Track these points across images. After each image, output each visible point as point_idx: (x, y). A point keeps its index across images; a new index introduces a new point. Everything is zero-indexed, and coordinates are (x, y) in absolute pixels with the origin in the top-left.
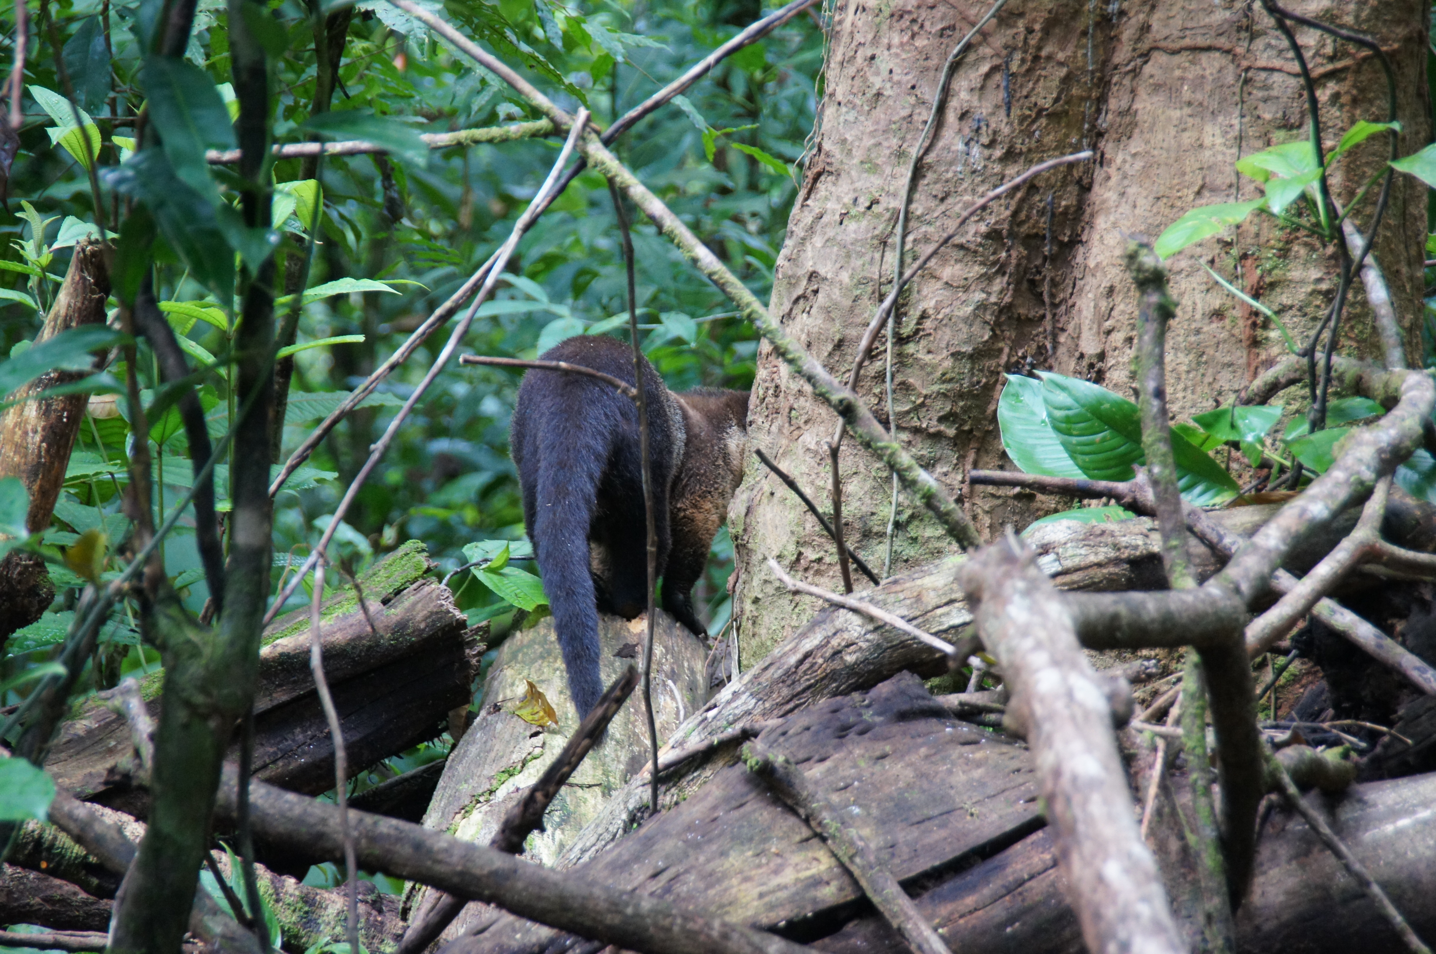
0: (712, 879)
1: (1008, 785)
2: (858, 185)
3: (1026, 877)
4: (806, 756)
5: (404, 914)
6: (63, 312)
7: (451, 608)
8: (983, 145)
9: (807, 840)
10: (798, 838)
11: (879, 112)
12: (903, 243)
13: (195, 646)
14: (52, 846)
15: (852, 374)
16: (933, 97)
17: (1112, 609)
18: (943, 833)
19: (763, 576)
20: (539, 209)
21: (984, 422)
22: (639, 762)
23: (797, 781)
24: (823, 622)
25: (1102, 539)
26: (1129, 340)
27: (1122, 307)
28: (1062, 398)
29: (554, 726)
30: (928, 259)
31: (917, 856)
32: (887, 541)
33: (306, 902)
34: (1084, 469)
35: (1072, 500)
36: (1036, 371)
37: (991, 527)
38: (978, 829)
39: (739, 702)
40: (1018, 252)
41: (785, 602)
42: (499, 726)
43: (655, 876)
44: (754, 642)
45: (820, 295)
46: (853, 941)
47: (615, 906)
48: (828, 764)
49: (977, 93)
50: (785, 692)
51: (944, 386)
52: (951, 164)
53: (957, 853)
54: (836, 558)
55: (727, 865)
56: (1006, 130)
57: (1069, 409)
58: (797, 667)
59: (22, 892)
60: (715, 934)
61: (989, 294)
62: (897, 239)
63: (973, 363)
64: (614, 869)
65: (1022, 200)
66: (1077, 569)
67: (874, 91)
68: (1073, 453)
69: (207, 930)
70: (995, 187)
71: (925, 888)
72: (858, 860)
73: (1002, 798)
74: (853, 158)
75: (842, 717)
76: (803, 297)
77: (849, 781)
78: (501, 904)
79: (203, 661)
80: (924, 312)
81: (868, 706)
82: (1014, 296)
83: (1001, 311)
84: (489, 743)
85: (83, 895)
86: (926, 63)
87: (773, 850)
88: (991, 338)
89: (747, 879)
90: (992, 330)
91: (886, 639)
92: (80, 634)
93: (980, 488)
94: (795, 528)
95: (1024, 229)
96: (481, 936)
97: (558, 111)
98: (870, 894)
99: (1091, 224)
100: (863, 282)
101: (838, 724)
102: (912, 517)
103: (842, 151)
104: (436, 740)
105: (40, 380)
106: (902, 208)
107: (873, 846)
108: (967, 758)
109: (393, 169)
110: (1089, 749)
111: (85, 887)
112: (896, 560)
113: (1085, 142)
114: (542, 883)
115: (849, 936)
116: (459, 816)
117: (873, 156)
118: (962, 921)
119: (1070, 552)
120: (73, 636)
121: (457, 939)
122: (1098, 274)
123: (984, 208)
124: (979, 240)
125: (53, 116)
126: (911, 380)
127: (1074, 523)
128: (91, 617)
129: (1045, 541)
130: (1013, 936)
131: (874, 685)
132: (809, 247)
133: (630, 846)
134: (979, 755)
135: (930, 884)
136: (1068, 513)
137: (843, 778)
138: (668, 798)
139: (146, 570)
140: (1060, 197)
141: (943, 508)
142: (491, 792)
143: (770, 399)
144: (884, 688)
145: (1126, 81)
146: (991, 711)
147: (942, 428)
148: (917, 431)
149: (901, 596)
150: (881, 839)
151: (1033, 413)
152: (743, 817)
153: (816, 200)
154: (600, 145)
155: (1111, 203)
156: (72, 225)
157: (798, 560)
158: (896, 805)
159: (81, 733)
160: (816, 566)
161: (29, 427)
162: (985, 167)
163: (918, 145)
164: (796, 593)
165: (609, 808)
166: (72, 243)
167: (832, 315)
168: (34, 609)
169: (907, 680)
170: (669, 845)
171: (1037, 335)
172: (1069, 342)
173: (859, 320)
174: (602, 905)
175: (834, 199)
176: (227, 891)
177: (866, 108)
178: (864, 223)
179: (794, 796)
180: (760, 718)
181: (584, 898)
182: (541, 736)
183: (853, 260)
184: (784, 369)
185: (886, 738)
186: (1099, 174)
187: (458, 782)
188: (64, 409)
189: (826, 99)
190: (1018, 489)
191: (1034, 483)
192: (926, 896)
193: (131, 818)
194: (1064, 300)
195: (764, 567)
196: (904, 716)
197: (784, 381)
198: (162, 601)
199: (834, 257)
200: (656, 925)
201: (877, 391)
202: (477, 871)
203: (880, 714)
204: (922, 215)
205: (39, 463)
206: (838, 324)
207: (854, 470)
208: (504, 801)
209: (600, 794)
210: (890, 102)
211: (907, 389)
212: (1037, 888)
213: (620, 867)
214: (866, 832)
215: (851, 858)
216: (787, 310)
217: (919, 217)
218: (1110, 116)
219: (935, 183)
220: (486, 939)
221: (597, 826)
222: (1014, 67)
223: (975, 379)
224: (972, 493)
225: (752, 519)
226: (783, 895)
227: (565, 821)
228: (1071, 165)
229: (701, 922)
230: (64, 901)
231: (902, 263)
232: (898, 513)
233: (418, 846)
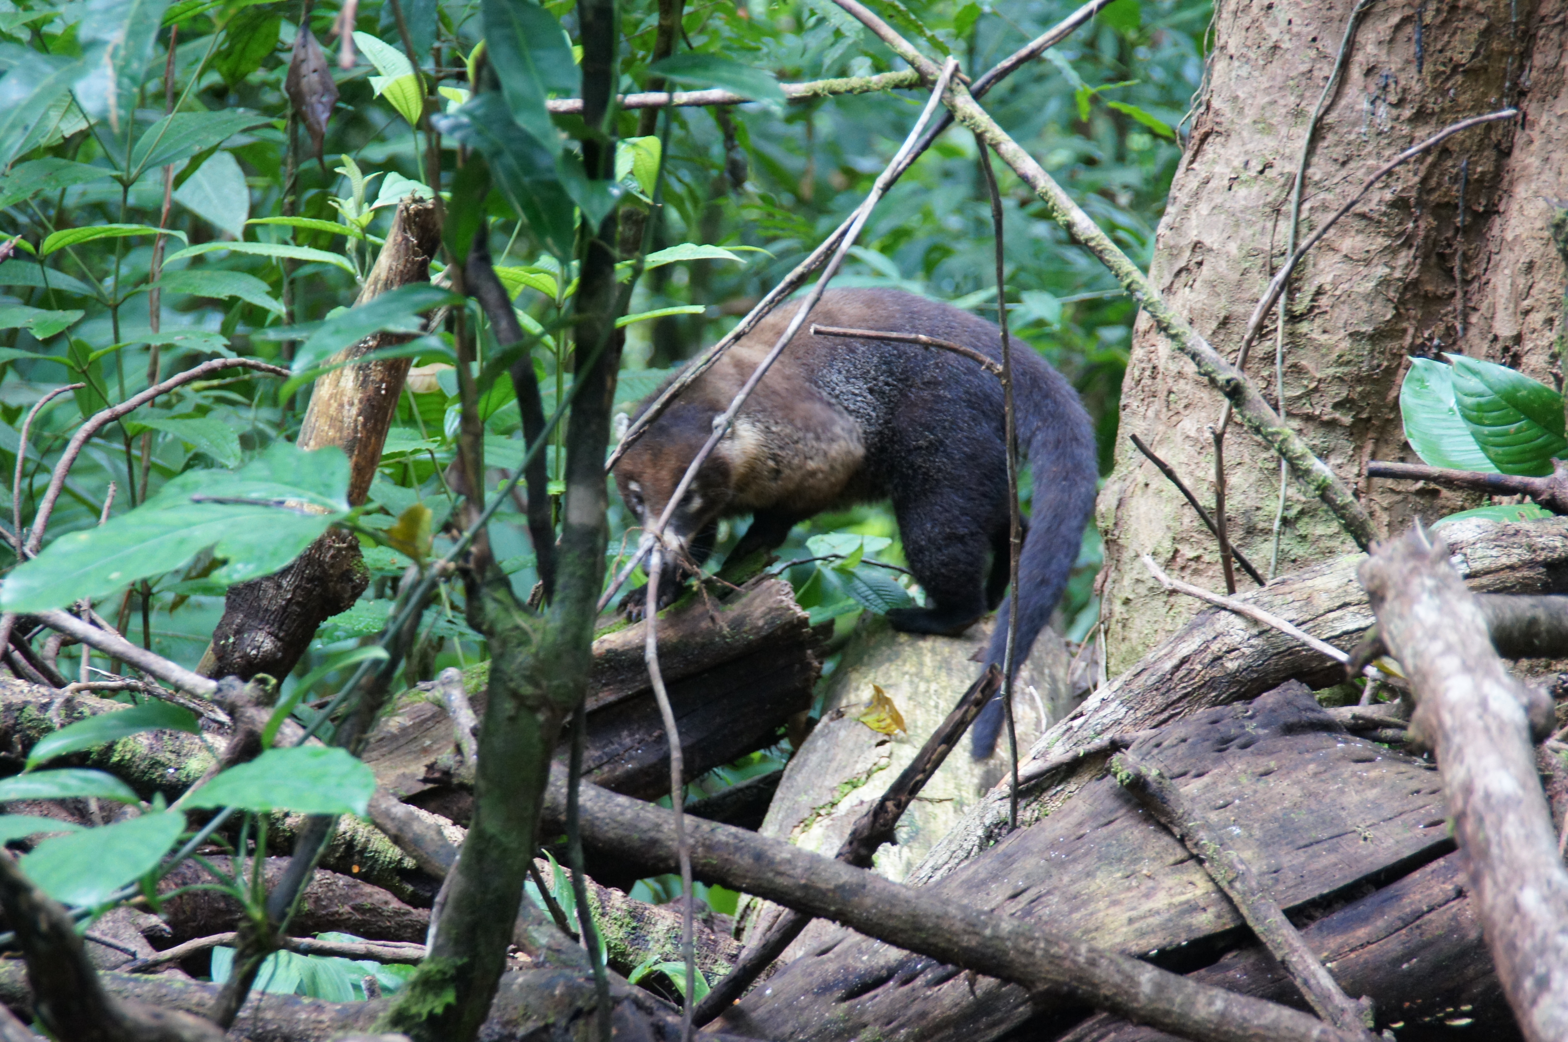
0: (1076, 901)
1: (1406, 808)
2: (1250, 147)
3: (1425, 909)
4: (1182, 770)
5: (738, 933)
6: (383, 276)
7: (792, 605)
8: (1390, 104)
9: (1182, 862)
10: (1172, 860)
11: (1275, 68)
12: (1298, 211)
13: (525, 633)
14: (364, 849)
15: (1240, 354)
16: (1336, 51)
17: (1529, 614)
18: (1333, 858)
19: (1134, 575)
20: (901, 167)
21: (1385, 410)
22: (995, 776)
23: (1172, 798)
24: (1202, 624)
25: (1516, 539)
26: (1550, 321)
27: (1542, 284)
28: (1473, 383)
29: (902, 735)
30: (1325, 230)
31: (1303, 883)
32: (1273, 538)
33: (634, 917)
34: (1497, 462)
35: (1481, 498)
36: (1444, 354)
37: (1389, 525)
38: (1371, 855)
39: (1107, 711)
40: (1427, 222)
41: (1158, 603)
42: (842, 733)
43: (1014, 896)
44: (1124, 647)
45: (1204, 268)
46: (1232, 973)
47: (972, 927)
48: (1206, 779)
49: (1385, 48)
50: (1159, 700)
51: (1341, 369)
52: (1354, 124)
53: (1349, 881)
54: (1217, 556)
55: (1093, 887)
56: (1417, 88)
57: (1481, 395)
58: (1172, 674)
59: (330, 899)
60: (1081, 960)
61: (1393, 268)
62: (1292, 207)
63: (1373, 344)
64: (969, 888)
65: (1433, 165)
66: (1487, 572)
67: (1271, 44)
68: (1484, 444)
69: (533, 941)
70: (1403, 150)
71: (1312, 918)
72: (1238, 885)
73: (1399, 821)
74: (1244, 117)
75: (1222, 729)
76: (1186, 269)
77: (1229, 799)
78: (845, 923)
79: (533, 650)
80: (1320, 287)
81: (1251, 718)
82: (1421, 272)
83: (1406, 288)
84: (832, 752)
85: (395, 904)
86: (1329, 13)
87: (1145, 872)
88: (1394, 316)
89: (1115, 903)
90: (1396, 308)
91: (1271, 644)
92: (402, 616)
93: (1377, 481)
94: (1171, 523)
95: (1434, 197)
96: (824, 957)
97: (924, 62)
98: (1251, 923)
99: (1509, 193)
100: (1253, 254)
101: (1218, 736)
102: (1302, 513)
103: (1233, 109)
104: (773, 748)
105: (358, 348)
106: (1299, 172)
107: (1254, 870)
108: (1360, 777)
109: (735, 129)
110: (1504, 764)
111: (398, 894)
112: (1283, 559)
113: (1505, 101)
114: (893, 899)
115: (1228, 967)
116: (797, 830)
117: (1267, 115)
118: (1353, 955)
119: (1479, 553)
120: (395, 618)
121: (795, 962)
122: (1516, 248)
123: (1389, 173)
124: (1383, 208)
125: (376, 65)
126: (1304, 362)
127: (1484, 522)
128: (414, 599)
129: (1452, 541)
130: (1410, 973)
131: (1259, 694)
132: (1193, 215)
133: (987, 863)
134: (1374, 774)
135: (1318, 914)
136: (1476, 510)
137: (1223, 795)
138: (1028, 814)
139: (474, 549)
140: (1476, 163)
141: (1339, 501)
142: (833, 805)
143: (1146, 381)
144: (1269, 698)
145: (1554, 35)
146: (1388, 725)
147: (1337, 415)
148: (1309, 418)
149: (1290, 598)
150: (1264, 862)
151: (1440, 401)
152: (1111, 835)
153: (1202, 163)
154: (969, 98)
155: (1533, 170)
156: (394, 182)
157: (1174, 558)
158: (1281, 826)
159: (394, 730)
160: (1193, 565)
161: (345, 399)
162: (1392, 128)
163: (1318, 103)
164: (1173, 592)
165: (964, 823)
166: (394, 201)
167: (1218, 289)
168: (347, 596)
169: (1295, 690)
170: (1030, 864)
171: (1446, 315)
172: (1482, 322)
173: (1246, 296)
174: (959, 926)
175: (1222, 162)
176: (551, 902)
177: (1261, 62)
178: (1256, 189)
179: (1167, 814)
180: (1131, 729)
181: (938, 917)
182: (887, 745)
183: (1242, 229)
184: (1164, 347)
185: (1271, 753)
186: (1520, 137)
187: (798, 793)
188: (382, 381)
189: (1216, 52)
190: (1420, 484)
191: (1440, 477)
192: (1313, 926)
193: (449, 822)
194: (1477, 277)
195: (1137, 564)
196: (1290, 729)
197: (1163, 361)
198: (489, 584)
199: (1221, 226)
200: (1016, 948)
201: (1265, 373)
202: (822, 886)
203: (1264, 726)
204: (1321, 181)
205: (355, 438)
206: (1223, 301)
207: (1238, 460)
208: (847, 815)
209: (951, 810)
210: (1288, 56)
211: (1299, 373)
212: (1437, 921)
213: (976, 885)
214: (1247, 855)
215: (1230, 883)
216: (1167, 284)
217: (1316, 183)
218: (1534, 73)
219: (1336, 145)
220: (830, 960)
221: (950, 842)
222: (1428, 19)
223: (1375, 362)
224: (1369, 488)
225: (1123, 511)
226: (1155, 921)
227: (912, 838)
228: (1490, 126)
229: (1066, 946)
230: (374, 911)
231: (1297, 233)
232: (1286, 508)
233: (759, 856)
